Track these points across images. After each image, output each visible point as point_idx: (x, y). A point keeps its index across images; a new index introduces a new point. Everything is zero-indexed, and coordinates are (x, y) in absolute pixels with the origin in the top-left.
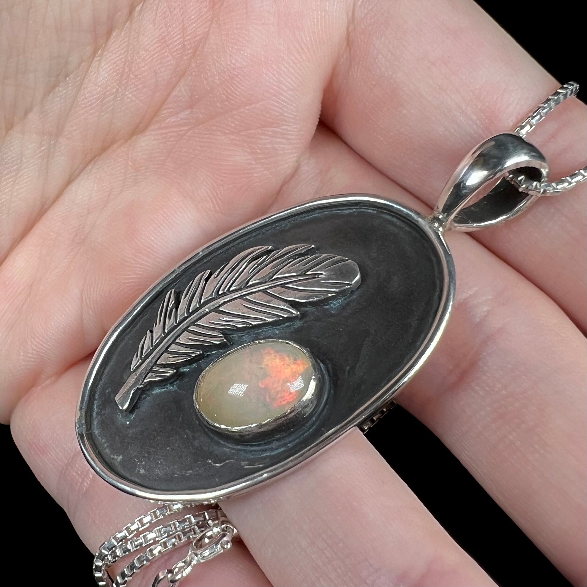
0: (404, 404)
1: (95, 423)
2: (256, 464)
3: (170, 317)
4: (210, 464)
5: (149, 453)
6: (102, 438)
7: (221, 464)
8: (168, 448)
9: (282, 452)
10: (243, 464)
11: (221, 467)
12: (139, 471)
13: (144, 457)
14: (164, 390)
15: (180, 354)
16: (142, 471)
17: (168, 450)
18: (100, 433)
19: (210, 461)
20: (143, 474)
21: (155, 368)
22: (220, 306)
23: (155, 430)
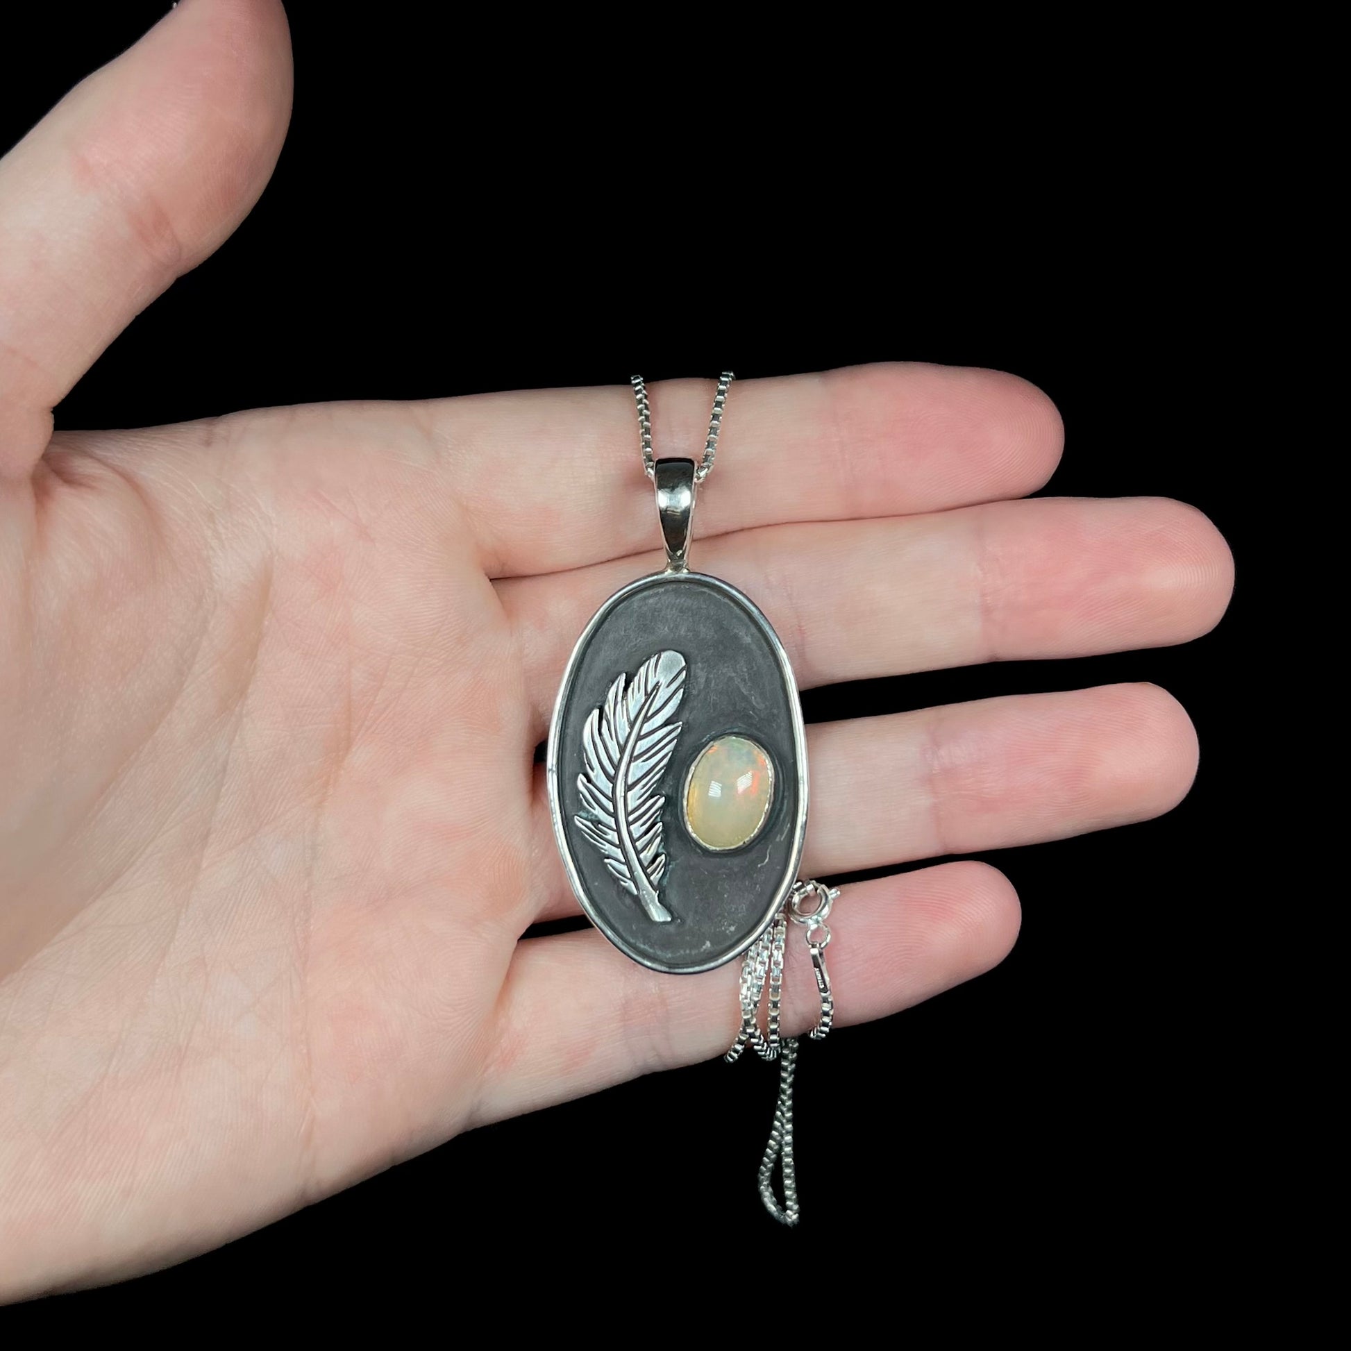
0: (804, 688)
1: (659, 953)
2: (784, 828)
3: (605, 833)
4: (761, 866)
5: (719, 915)
6: (679, 952)
7: (768, 856)
8: (726, 896)
9: (787, 803)
10: (778, 840)
11: (769, 858)
12: (730, 932)
13: (720, 921)
14: (668, 875)
15: (651, 842)
16: (732, 929)
17: (728, 897)
18: (672, 952)
19: (759, 866)
20: (735, 929)
21: (649, 871)
22: (626, 782)
23: (701, 900)
